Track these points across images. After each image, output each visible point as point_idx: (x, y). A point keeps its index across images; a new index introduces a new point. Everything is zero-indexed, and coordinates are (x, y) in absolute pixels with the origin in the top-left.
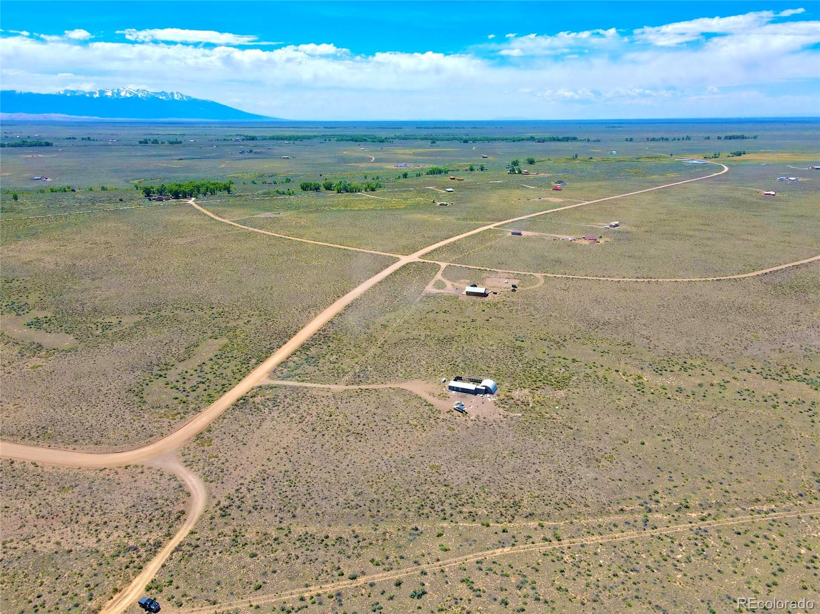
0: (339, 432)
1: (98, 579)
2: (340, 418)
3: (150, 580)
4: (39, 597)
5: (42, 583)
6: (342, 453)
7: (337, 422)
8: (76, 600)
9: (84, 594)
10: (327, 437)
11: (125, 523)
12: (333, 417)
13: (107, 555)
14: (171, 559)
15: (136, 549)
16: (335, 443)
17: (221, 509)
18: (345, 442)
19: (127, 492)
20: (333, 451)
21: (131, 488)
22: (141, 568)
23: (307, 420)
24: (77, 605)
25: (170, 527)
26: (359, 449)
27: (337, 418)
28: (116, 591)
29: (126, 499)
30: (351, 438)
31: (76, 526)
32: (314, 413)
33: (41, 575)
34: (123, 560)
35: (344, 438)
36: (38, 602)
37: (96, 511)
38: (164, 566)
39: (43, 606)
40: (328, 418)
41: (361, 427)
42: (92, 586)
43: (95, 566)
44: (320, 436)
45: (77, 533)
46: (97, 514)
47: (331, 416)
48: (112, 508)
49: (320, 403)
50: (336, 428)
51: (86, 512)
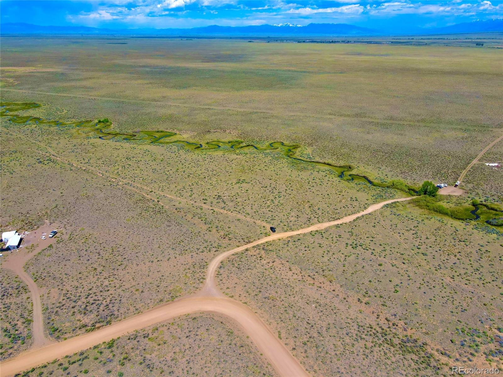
1: (283, 246)
3: (267, 237)
4: (306, 250)
5: (303, 254)
8: (294, 243)
9: (290, 244)
11: (258, 265)
13: (275, 253)
14: (254, 240)
15: (263, 249)
17: (218, 248)
19: (245, 278)
21: (242, 279)
22: (266, 242)
24: (294, 241)
25: (243, 253)
28: (279, 240)
29: (248, 274)
31: (278, 277)
33: (302, 258)
34: (270, 247)
36: (306, 249)
37: (266, 276)
38: (259, 239)
39: (305, 247)
42: (286, 245)
43: (281, 251)
45: (280, 272)
46: (266, 275)
48: (258, 274)
51: (270, 278)
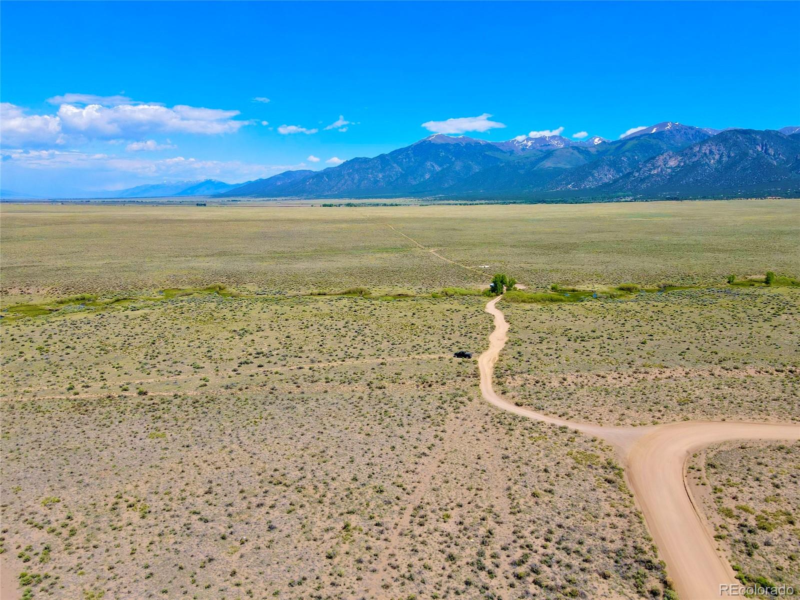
0: (321, 486)
2: (320, 523)
6: (313, 450)
7: (327, 510)
10: (347, 476)
12: (339, 526)
16: (329, 467)
18: (308, 468)
20: (330, 452)
23: (407, 517)
26: (279, 457)
27: (329, 523)
30: (294, 474)
32: (394, 536)
35: (309, 476)
40: (354, 520)
41: (269, 501)
44: (363, 478)
47: (346, 527)
49: (389, 580)
50: (329, 495)
